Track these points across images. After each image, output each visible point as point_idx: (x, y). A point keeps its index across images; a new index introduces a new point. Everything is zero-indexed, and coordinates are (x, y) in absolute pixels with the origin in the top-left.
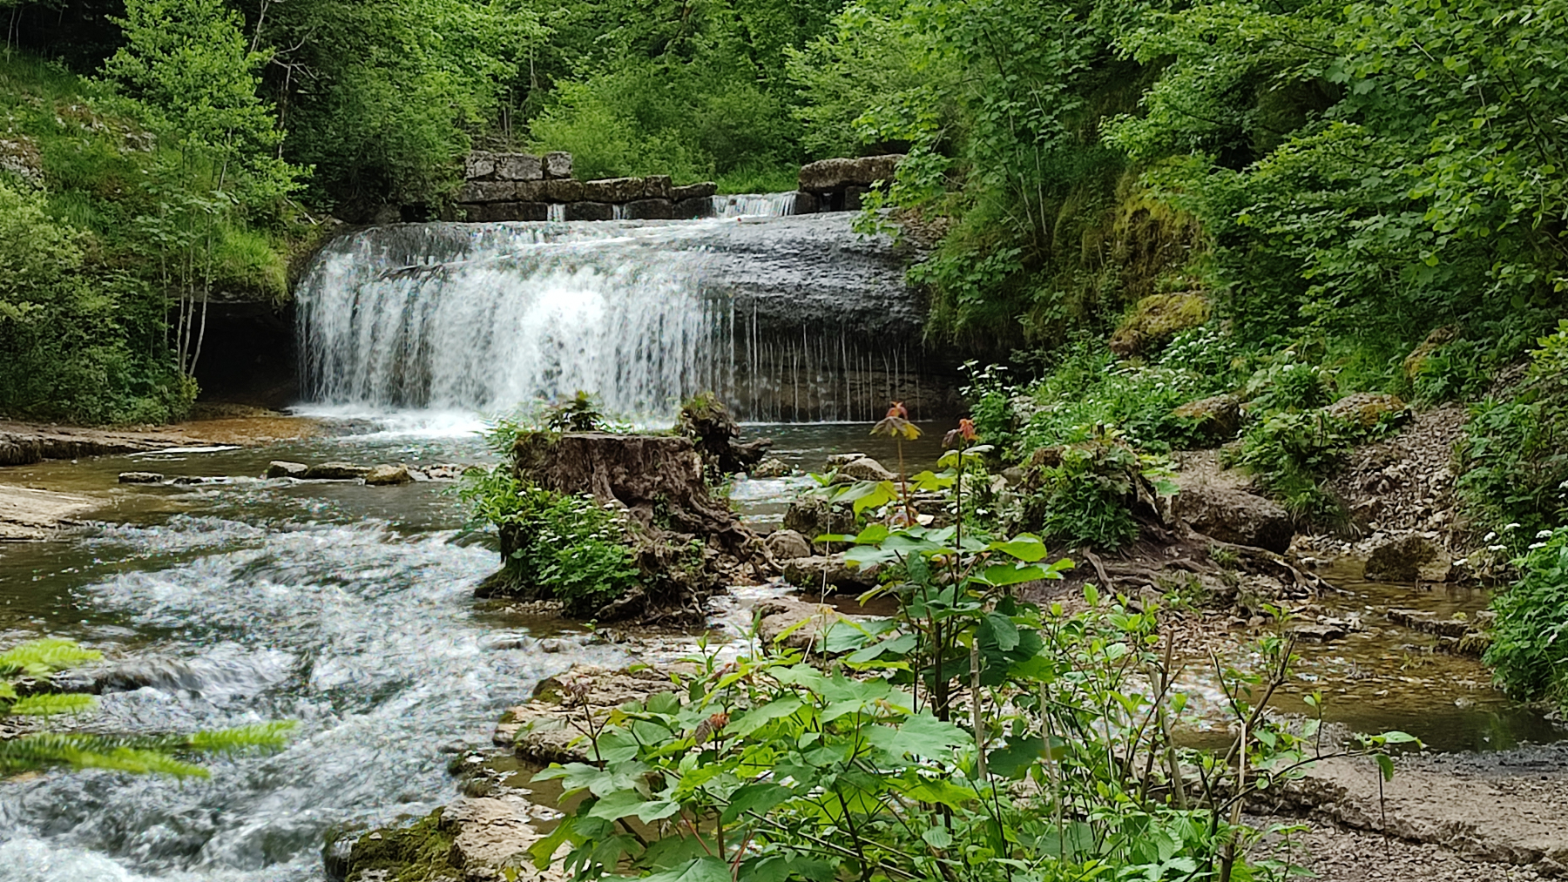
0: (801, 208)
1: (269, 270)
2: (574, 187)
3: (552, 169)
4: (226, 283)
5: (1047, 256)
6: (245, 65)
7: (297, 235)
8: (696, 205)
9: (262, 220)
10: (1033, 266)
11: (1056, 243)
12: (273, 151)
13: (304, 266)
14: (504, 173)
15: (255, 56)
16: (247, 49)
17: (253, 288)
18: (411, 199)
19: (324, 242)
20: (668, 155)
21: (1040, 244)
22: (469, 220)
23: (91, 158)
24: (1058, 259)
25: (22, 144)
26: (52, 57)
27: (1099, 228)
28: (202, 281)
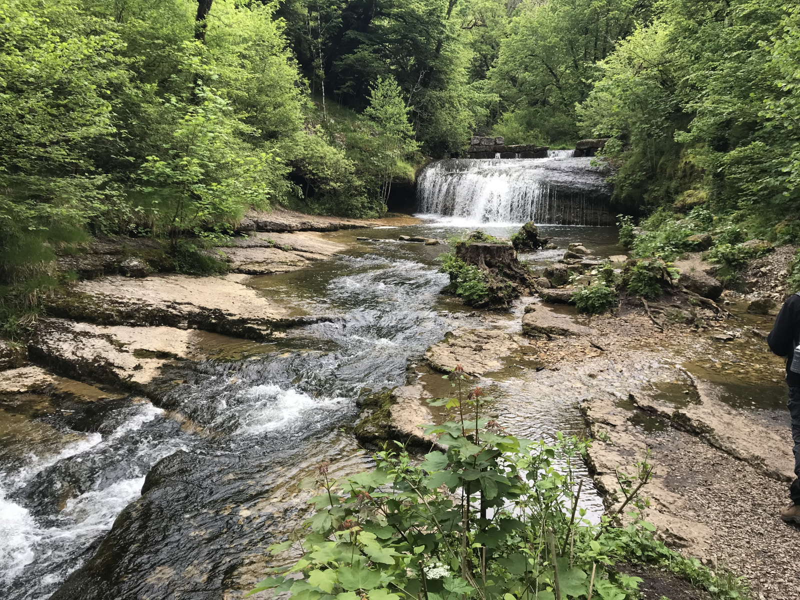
0: (576, 155)
1: (409, 173)
2: (504, 148)
3: (497, 141)
4: (397, 177)
5: (655, 175)
6: (404, 111)
7: (419, 163)
8: (542, 154)
9: (409, 158)
10: (650, 178)
11: (658, 170)
12: (412, 137)
13: (420, 172)
14: (483, 143)
15: (408, 108)
16: (406, 107)
17: (404, 179)
18: (453, 151)
19: (426, 165)
21: (652, 171)
22: (471, 158)
23: (361, 139)
24: (658, 176)
25: (341, 135)
26: (351, 108)
27: (673, 166)
28: (390, 177)
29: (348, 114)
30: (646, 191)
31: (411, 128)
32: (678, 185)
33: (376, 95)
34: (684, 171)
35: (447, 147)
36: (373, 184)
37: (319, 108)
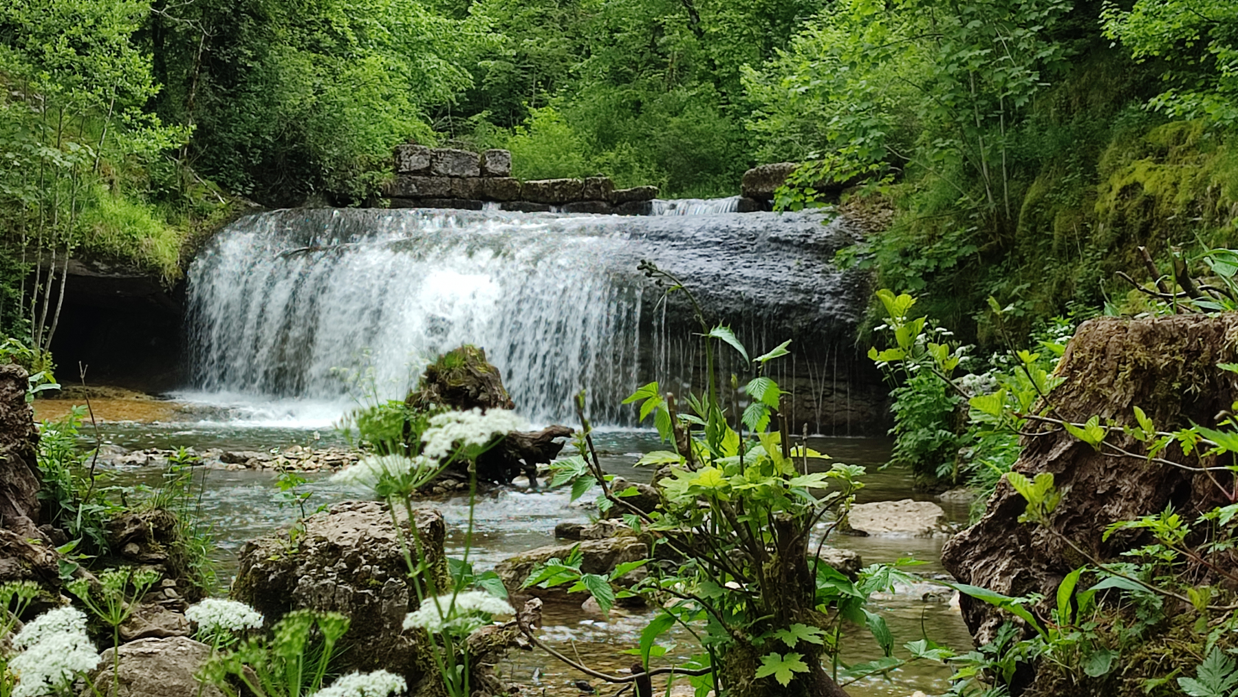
1: (145, 241)
4: (94, 251)
5: (1009, 245)
10: (994, 256)
11: (1022, 228)
12: (147, 105)
17: (126, 259)
18: (333, 186)
19: (225, 222)
21: (1002, 230)
24: (1023, 248)
27: (1076, 208)
28: (62, 248)
32: (1098, 272)
34: (1120, 221)
35: (315, 172)
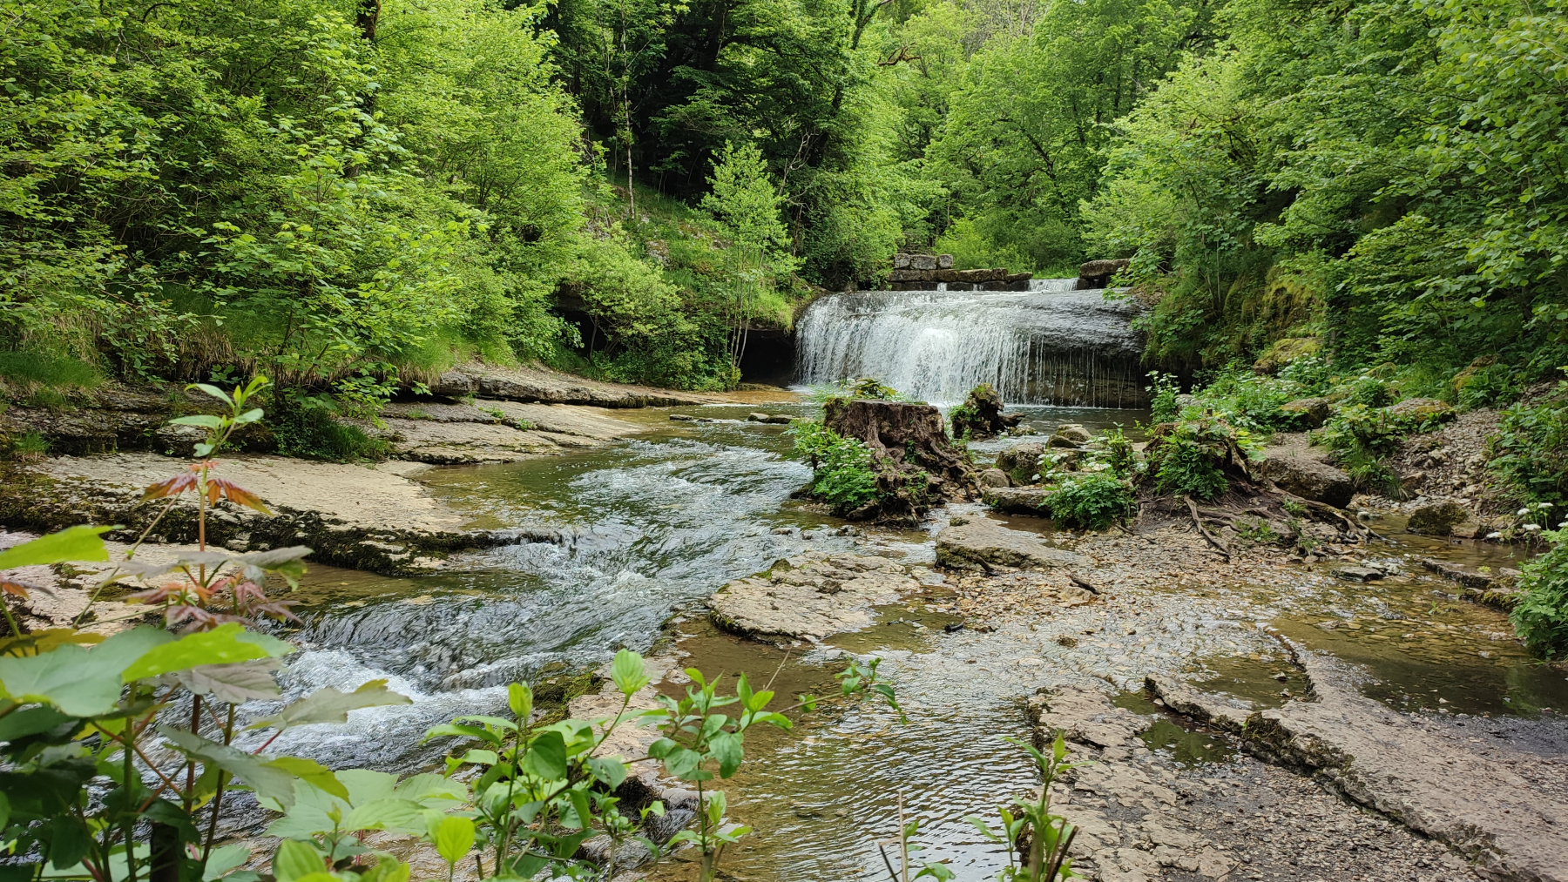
0: (1080, 286)
1: (780, 313)
2: (953, 274)
3: (942, 264)
4: (758, 319)
5: (1220, 315)
6: (772, 202)
7: (800, 297)
8: (1020, 284)
9: (783, 287)
10: (1211, 321)
11: (1226, 307)
12: (786, 249)
13: (800, 314)
14: (915, 265)
15: (779, 198)
16: (775, 194)
17: (772, 323)
18: (862, 278)
19: (814, 300)
20: (1010, 258)
21: (1216, 308)
22: (893, 289)
23: (695, 252)
24: (1226, 317)
25: (660, 244)
26: (679, 199)
27: (1253, 299)
28: (745, 318)
29: (674, 208)
30: (1205, 345)
31: (784, 234)
32: (1262, 331)
33: (723, 175)
34: (1275, 306)
35: (852, 271)
36: (714, 330)
37: (621, 197)
